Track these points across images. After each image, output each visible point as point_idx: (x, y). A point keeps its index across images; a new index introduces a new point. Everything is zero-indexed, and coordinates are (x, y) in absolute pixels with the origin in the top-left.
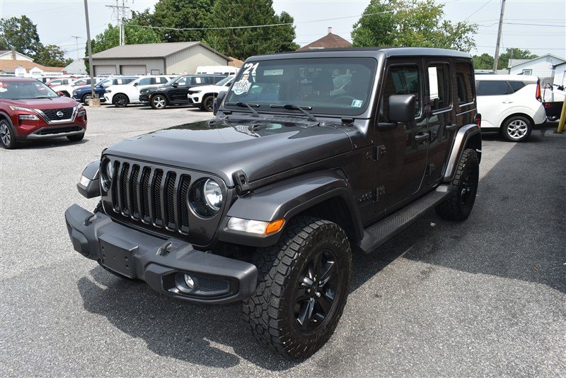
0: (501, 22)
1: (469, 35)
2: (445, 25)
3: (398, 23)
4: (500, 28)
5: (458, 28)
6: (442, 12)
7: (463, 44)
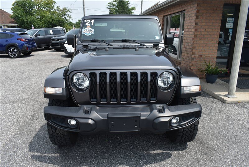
0: (84, 8)
1: (68, 13)
2: (58, 8)
3: (35, 6)
4: (84, 11)
5: (63, 10)
6: (55, 2)
7: (67, 17)
